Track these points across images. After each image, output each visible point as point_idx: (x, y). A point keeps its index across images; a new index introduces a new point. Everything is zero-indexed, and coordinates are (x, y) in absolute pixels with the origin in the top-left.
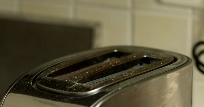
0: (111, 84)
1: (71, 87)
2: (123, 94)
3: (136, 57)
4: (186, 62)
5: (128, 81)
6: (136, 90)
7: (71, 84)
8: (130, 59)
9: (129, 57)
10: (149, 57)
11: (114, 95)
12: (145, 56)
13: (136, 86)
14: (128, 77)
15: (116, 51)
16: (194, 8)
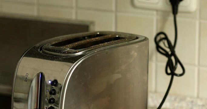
0: (91, 49)
1: (64, 51)
2: (97, 55)
3: (111, 36)
4: (144, 40)
5: (102, 48)
6: (107, 53)
7: (64, 49)
8: (106, 37)
9: (106, 36)
10: (120, 36)
11: (92, 55)
12: (117, 36)
13: (107, 50)
14: (103, 46)
15: (98, 33)
16: (157, 10)
